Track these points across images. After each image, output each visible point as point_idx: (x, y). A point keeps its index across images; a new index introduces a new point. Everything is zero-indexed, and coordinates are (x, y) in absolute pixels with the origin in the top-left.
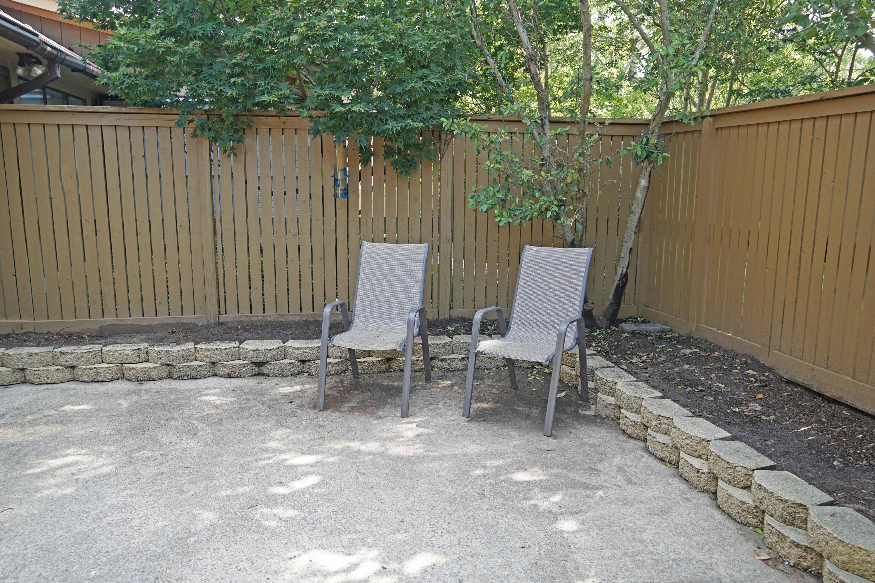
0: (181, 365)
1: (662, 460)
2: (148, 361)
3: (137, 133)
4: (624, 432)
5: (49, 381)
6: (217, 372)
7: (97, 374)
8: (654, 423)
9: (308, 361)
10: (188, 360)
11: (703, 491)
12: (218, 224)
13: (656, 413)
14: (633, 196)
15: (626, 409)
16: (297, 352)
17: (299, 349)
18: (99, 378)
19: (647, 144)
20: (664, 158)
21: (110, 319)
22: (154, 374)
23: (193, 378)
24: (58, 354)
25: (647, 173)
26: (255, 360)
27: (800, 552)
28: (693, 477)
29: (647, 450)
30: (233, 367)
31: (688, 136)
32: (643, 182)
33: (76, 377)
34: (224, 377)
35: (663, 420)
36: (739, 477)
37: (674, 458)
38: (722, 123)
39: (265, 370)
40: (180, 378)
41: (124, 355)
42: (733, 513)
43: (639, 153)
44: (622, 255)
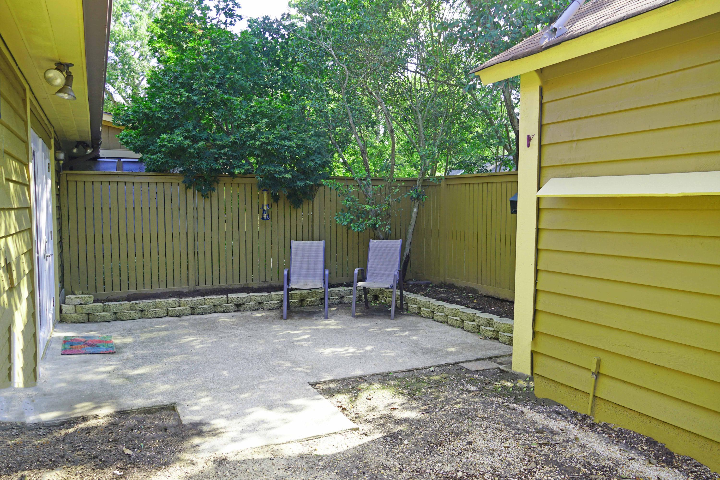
0: (199, 307)
1: (441, 322)
2: (180, 306)
3: (153, 186)
4: (423, 317)
5: (131, 318)
6: (217, 311)
7: (156, 313)
8: (436, 309)
9: (263, 303)
10: (201, 305)
11: (458, 327)
12: (196, 235)
13: (437, 304)
14: (411, 217)
15: (423, 307)
16: (257, 298)
17: (258, 296)
18: (157, 316)
19: (417, 191)
20: (425, 198)
21: (133, 291)
22: (186, 312)
23: (205, 313)
24: (134, 304)
25: (417, 205)
26: (237, 303)
27: (492, 333)
28: (454, 323)
29: (435, 321)
30: (226, 307)
31: (434, 187)
32: (415, 210)
33: (143, 316)
34: (221, 312)
35: (440, 307)
36: (471, 318)
37: (446, 320)
38: (449, 182)
39: (241, 308)
40: (198, 314)
41: (168, 303)
42: (470, 330)
43: (414, 196)
44: (406, 246)
